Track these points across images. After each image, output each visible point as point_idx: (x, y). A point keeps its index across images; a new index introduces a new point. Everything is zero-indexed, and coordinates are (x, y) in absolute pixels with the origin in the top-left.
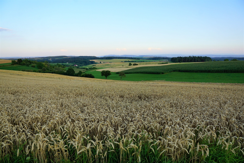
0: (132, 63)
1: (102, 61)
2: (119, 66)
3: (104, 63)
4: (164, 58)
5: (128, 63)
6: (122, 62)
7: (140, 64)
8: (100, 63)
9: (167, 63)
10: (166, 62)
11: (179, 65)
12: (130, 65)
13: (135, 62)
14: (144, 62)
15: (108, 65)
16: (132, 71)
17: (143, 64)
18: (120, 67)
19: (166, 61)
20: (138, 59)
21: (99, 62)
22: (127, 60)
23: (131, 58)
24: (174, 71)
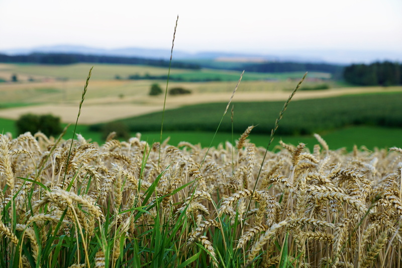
0: (164, 86)
1: (24, 71)
2: (104, 96)
3: (31, 80)
4: (310, 67)
5: (147, 85)
6: (118, 78)
7: (202, 91)
8: (14, 79)
9: (324, 88)
10: (321, 83)
11: (379, 96)
12: (155, 91)
13: (179, 79)
14: (218, 80)
15: (51, 91)
16: (163, 122)
17: (216, 91)
18: (110, 104)
19: (323, 79)
20: (193, 66)
21: (8, 76)
22: (141, 70)
23: (161, 63)
24: (357, 123)
